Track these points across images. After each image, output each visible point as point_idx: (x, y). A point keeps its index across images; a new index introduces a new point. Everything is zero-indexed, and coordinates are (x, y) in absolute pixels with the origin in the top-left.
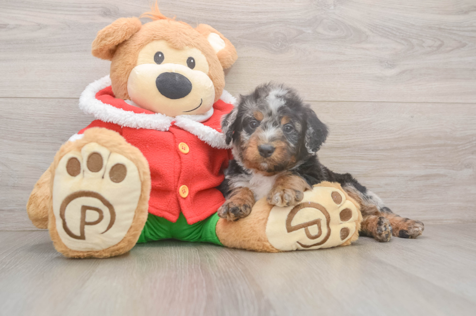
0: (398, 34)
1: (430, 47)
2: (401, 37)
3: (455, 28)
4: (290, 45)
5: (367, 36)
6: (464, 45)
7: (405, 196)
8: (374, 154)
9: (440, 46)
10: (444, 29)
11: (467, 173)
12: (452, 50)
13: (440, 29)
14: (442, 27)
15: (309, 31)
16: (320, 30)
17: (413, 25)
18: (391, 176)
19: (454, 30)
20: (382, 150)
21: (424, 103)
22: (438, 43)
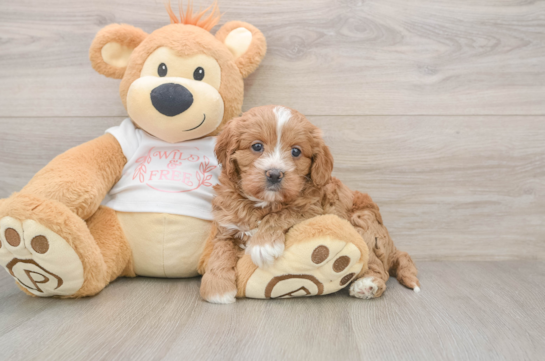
0: (441, 32)
1: (482, 47)
2: (445, 36)
3: (515, 23)
5: (403, 37)
6: (527, 44)
9: (496, 45)
13: (496, 24)
14: (499, 21)
15: (332, 33)
16: (345, 31)
17: (461, 21)
22: (493, 42)
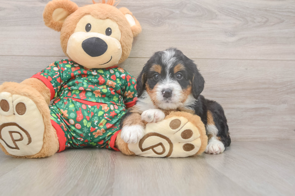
0: (237, 14)
1: (259, 22)
2: (240, 16)
3: (276, 10)
4: (165, 21)
6: (282, 21)
7: (241, 122)
8: (220, 93)
9: (266, 22)
10: (269, 10)
11: (283, 107)
12: (274, 25)
13: (266, 10)
14: (268, 9)
15: (178, 12)
16: (185, 11)
18: (231, 109)
19: (275, 11)
20: (226, 91)
21: (255, 60)
22: (265, 20)
